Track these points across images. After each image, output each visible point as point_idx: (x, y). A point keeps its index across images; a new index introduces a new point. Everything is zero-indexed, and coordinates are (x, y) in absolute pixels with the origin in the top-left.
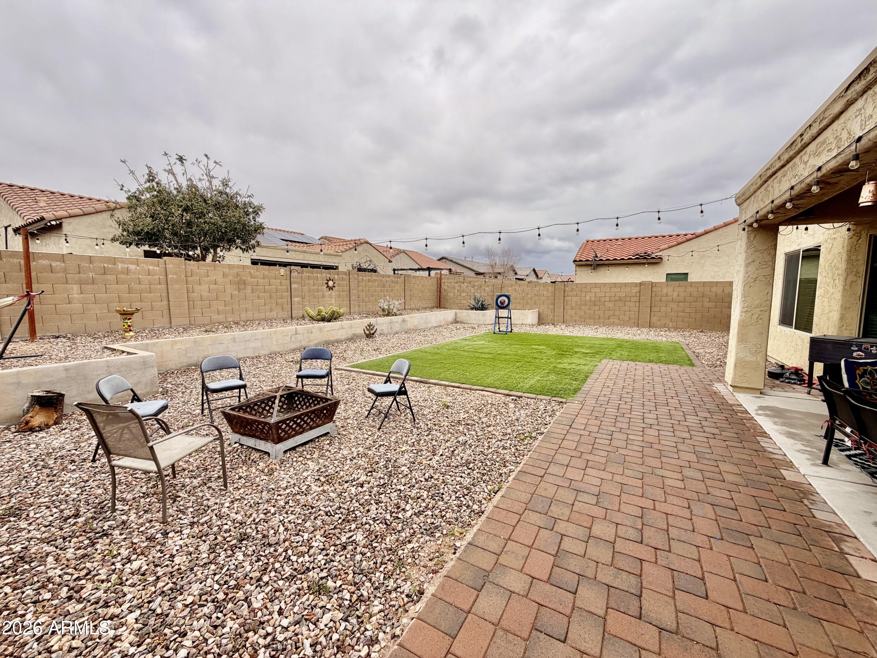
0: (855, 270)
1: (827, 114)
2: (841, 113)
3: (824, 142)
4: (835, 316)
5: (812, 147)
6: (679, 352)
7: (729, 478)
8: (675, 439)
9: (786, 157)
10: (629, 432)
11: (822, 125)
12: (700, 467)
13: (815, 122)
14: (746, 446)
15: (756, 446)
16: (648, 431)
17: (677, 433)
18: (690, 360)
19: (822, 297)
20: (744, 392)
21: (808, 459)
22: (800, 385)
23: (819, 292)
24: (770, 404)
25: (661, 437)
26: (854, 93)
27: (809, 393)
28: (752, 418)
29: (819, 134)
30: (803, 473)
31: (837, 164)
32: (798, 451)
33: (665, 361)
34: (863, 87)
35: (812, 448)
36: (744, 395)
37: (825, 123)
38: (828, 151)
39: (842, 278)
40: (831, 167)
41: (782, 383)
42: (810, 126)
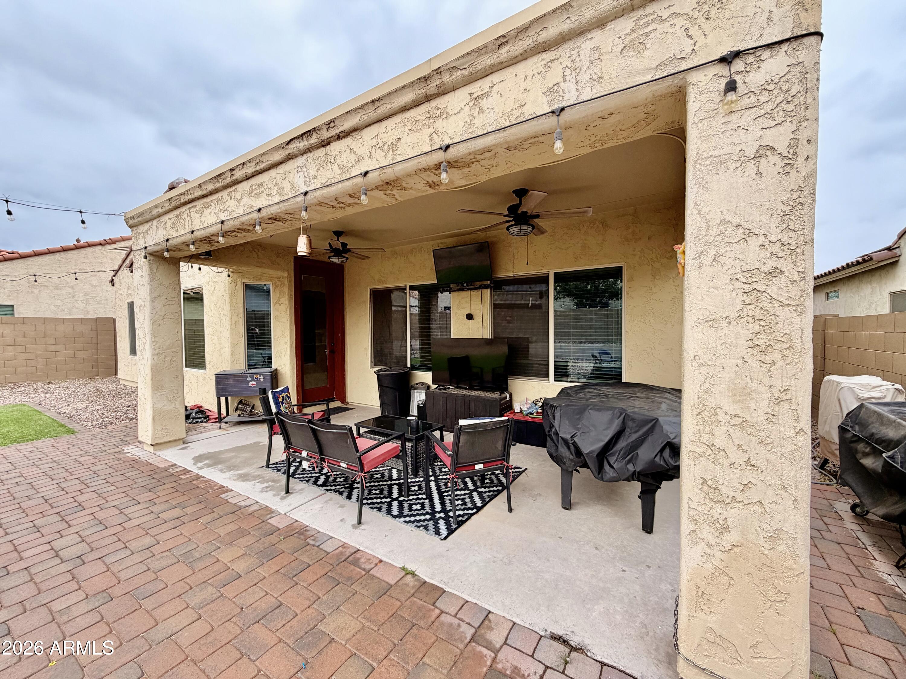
0: (237, 311)
1: (265, 158)
2: (280, 163)
3: (261, 185)
4: (227, 352)
5: (245, 186)
6: (36, 418)
7: (240, 567)
8: (137, 558)
9: (210, 187)
10: (44, 598)
11: (258, 168)
12: (200, 577)
13: (249, 161)
14: (221, 514)
15: (229, 509)
16: (83, 572)
17: (133, 545)
18: (62, 426)
19: (211, 335)
20: (167, 448)
21: (274, 495)
22: (207, 422)
23: (208, 331)
24: (200, 452)
25: (115, 568)
26: (296, 149)
27: (220, 428)
28: (198, 477)
29: (253, 175)
30: (283, 513)
31: (279, 211)
32: (262, 492)
33: (21, 437)
34: (306, 147)
35: (267, 482)
36: (169, 450)
37: (261, 166)
38: (268, 195)
39: (228, 318)
40: (272, 212)
41: (191, 425)
42: (244, 164)
